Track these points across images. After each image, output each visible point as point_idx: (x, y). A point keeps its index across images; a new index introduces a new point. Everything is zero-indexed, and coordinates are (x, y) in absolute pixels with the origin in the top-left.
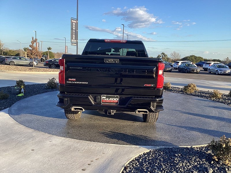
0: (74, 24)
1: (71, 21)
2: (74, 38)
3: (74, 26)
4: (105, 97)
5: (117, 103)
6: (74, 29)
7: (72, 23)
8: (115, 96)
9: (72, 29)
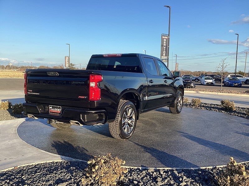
0: (165, 40)
1: (162, 37)
2: (164, 55)
3: (165, 43)
4: (51, 108)
5: (60, 113)
6: (165, 45)
7: (162, 40)
8: (58, 107)
9: (162, 46)
